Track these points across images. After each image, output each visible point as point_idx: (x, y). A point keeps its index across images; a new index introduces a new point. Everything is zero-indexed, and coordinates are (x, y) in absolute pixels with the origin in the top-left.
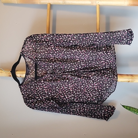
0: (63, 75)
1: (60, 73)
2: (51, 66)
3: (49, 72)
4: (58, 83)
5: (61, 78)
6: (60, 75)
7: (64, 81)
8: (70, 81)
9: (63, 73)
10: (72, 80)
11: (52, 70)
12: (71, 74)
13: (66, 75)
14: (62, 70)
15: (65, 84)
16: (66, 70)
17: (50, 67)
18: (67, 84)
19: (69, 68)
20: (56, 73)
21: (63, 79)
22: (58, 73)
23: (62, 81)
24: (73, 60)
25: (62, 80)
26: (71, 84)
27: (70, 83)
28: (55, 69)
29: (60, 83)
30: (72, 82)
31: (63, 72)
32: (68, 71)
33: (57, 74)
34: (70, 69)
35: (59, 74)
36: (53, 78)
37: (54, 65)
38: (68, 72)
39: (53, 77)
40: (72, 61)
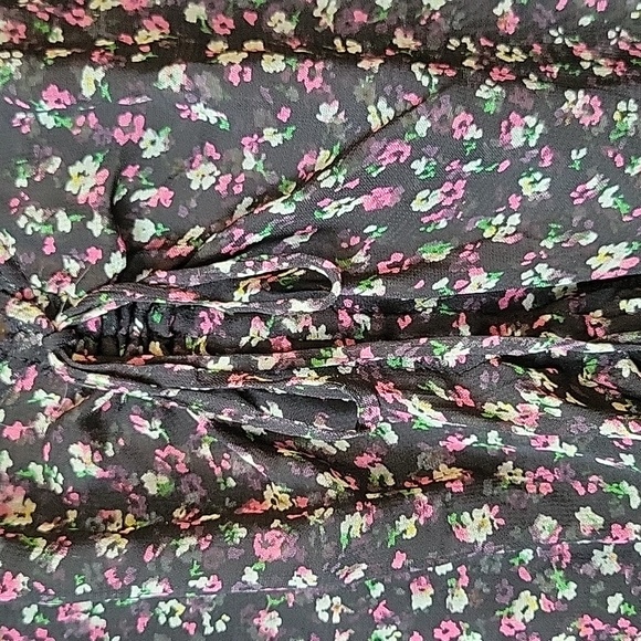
0: (363, 381)
1: (301, 343)
2: (89, 164)
3: (54, 308)
4: (251, 576)
5: (321, 462)
6: (307, 379)
7: (407, 526)
8: (545, 526)
9: (369, 337)
10: (587, 518)
11: (117, 264)
12: (565, 374)
13: (448, 377)
14: (349, 279)
15: (422, 600)
16: (439, 269)
17: (72, 206)
18: (458, 602)
19: (502, 228)
20: (215, 350)
21: (362, 475)
22: (265, 348)
23: (354, 524)
24: (593, 37)
25: (343, 506)
26: (569, 592)
27: (540, 566)
28: (182, 248)
29: (304, 579)
30: (581, 555)
31: (367, 305)
32: (481, 282)
33: (224, 363)
34: (527, 239)
35: (265, 363)
36: (139, 456)
37: (154, 144)
38: (487, 315)
39: (151, 429)
40: (576, 61)
